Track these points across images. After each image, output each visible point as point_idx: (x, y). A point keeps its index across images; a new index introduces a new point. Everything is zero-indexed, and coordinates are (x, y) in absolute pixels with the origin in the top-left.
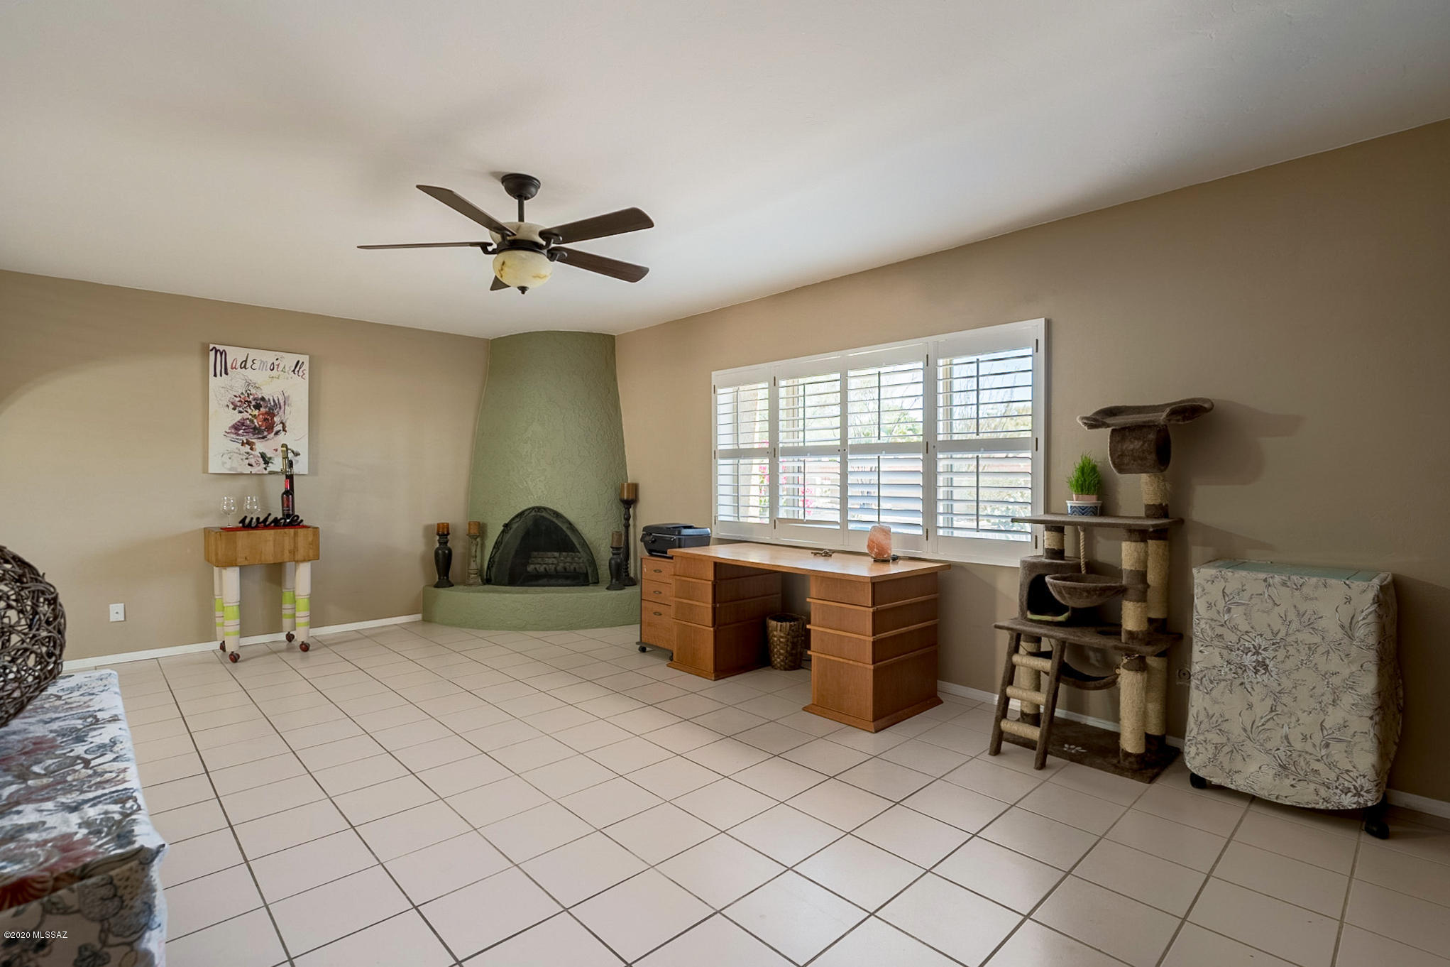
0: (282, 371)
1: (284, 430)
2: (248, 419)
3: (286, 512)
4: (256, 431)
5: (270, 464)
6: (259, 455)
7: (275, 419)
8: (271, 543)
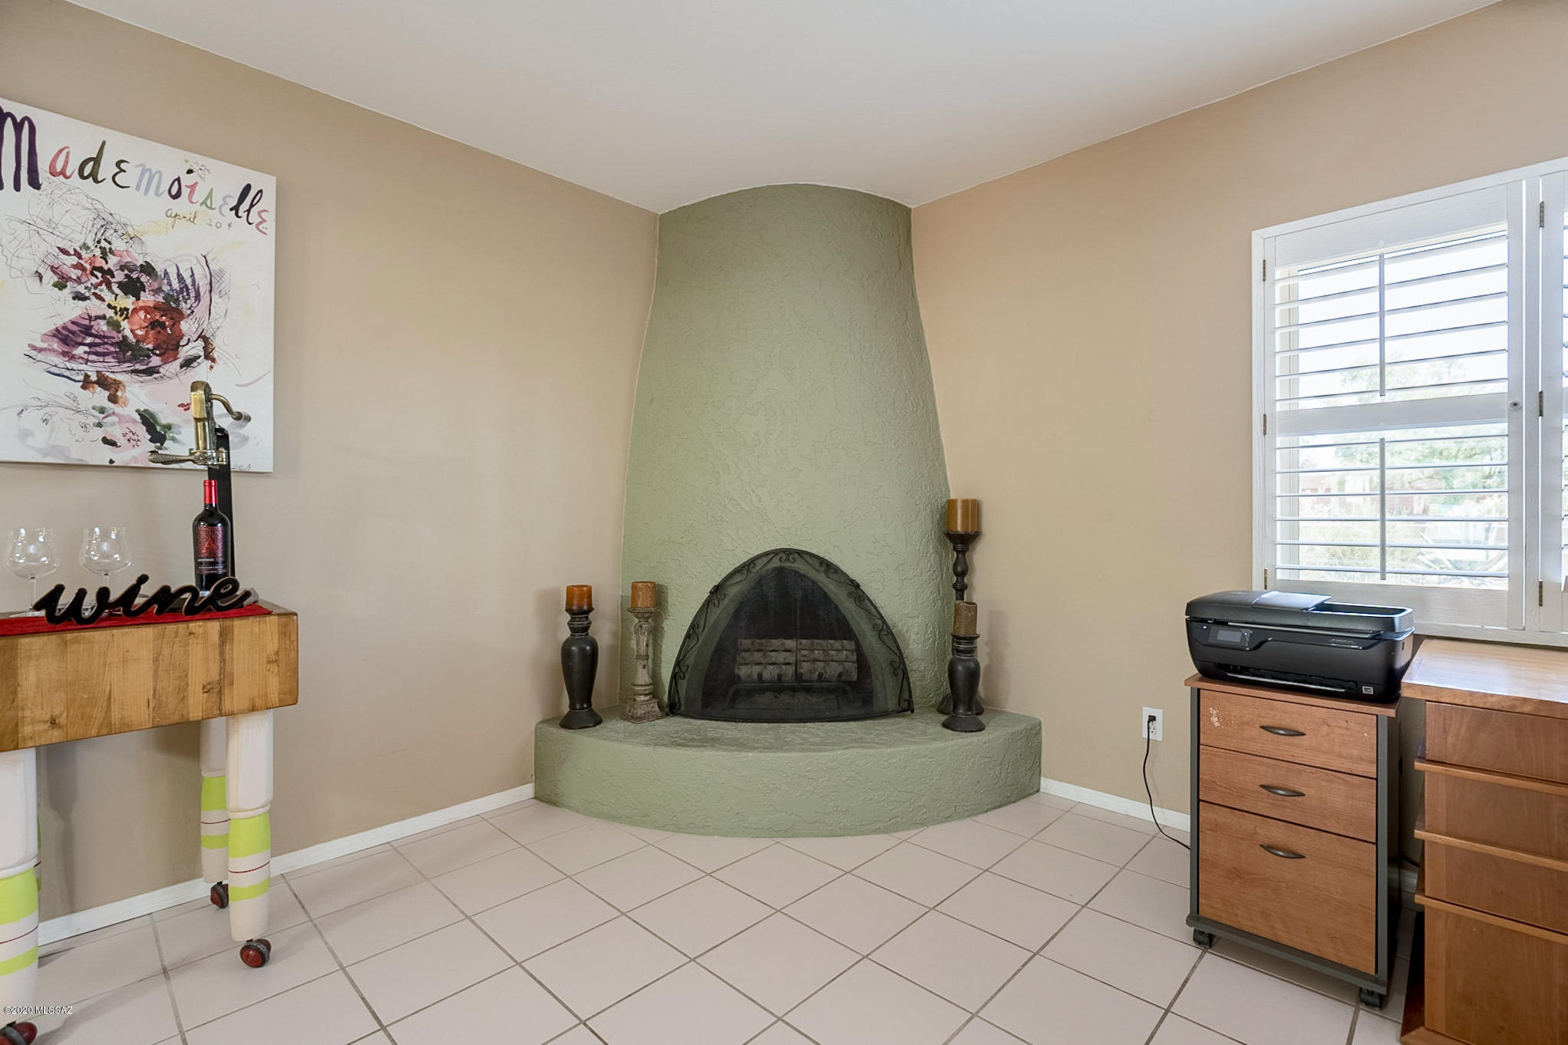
0: (204, 203)
1: (208, 356)
2: (104, 317)
3: (205, 570)
4: (127, 352)
5: (167, 443)
6: (138, 418)
7: (185, 326)
8: (146, 666)
